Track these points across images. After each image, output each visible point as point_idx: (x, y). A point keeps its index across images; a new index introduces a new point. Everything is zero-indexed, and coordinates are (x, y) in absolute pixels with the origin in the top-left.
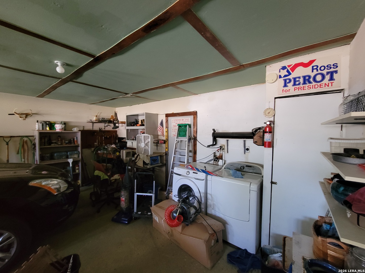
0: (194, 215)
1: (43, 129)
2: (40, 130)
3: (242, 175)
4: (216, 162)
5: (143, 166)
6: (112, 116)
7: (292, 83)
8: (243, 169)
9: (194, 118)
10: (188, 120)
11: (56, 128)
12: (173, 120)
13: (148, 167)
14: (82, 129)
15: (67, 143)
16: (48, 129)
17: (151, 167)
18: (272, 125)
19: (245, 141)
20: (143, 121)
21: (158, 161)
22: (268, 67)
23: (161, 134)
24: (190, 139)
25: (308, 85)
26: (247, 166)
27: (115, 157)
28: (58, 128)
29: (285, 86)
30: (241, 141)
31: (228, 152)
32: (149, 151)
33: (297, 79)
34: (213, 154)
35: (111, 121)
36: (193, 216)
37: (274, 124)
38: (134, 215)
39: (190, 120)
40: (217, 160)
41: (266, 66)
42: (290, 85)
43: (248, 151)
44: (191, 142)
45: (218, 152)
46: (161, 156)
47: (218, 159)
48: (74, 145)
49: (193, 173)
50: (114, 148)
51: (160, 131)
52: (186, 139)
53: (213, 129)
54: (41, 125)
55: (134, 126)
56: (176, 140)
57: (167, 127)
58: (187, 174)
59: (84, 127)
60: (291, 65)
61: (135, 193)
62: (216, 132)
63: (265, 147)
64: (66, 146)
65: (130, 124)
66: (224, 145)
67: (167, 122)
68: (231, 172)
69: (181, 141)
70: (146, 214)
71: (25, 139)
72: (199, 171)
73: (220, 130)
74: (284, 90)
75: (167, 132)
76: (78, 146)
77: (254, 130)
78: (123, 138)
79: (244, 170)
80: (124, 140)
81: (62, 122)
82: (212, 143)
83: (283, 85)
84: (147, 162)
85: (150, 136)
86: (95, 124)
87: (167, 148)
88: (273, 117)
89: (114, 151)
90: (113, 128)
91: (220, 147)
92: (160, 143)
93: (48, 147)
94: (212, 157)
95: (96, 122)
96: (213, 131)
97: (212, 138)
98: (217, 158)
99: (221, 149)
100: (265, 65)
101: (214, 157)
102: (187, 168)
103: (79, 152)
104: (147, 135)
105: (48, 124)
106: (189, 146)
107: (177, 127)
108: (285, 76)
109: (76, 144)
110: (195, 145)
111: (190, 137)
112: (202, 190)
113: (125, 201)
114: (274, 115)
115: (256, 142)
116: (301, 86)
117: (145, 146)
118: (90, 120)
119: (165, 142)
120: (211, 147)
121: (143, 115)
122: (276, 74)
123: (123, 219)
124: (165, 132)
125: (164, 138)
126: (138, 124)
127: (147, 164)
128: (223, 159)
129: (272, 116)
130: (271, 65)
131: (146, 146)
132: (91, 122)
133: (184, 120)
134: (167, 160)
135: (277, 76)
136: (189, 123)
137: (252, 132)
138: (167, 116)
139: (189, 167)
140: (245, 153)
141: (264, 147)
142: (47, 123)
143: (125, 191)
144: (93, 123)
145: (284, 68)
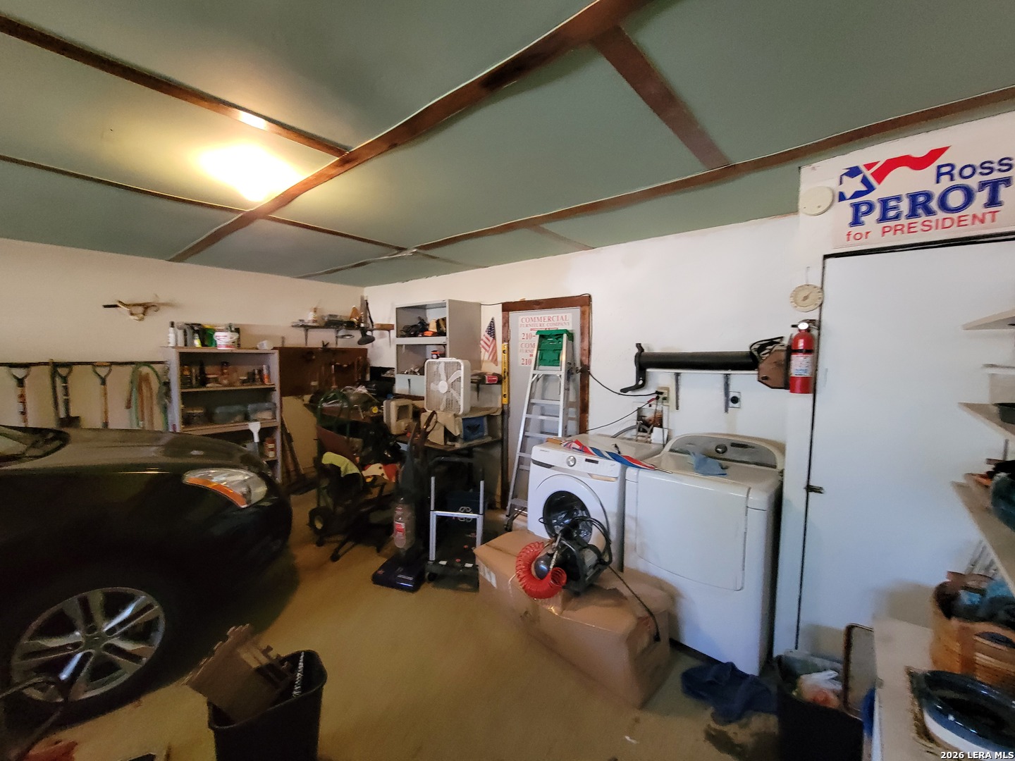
0: (592, 570)
1: (186, 345)
2: (181, 347)
3: (722, 468)
4: (645, 434)
5: (443, 444)
6: (355, 309)
7: (877, 213)
8: (723, 452)
9: (583, 313)
10: (566, 320)
11: (218, 343)
12: (524, 320)
13: (458, 445)
14: (279, 345)
15: (244, 382)
16: (197, 343)
17: (466, 445)
18: (815, 332)
19: (727, 377)
20: (441, 323)
21: (483, 432)
22: (806, 171)
23: (491, 358)
24: (569, 373)
25: (924, 218)
26: (734, 445)
27: (368, 421)
28: (223, 341)
29: (856, 222)
30: (716, 376)
31: (677, 409)
32: (461, 403)
33: (892, 203)
34: (636, 413)
35: (353, 322)
36: (590, 573)
37: (819, 329)
38: (430, 568)
39: (571, 320)
40: (646, 428)
41: (800, 168)
42: (870, 220)
43: (736, 405)
44: (574, 380)
45: (650, 406)
46: (490, 418)
47: (649, 426)
48: (262, 387)
49: (587, 460)
50: (364, 394)
51: (486, 349)
52: (561, 371)
53: (637, 344)
54: (180, 333)
55: (415, 335)
56: (534, 375)
57: (506, 339)
58: (568, 463)
59: (283, 338)
60: (875, 164)
61: (431, 512)
62: (646, 351)
63: (793, 391)
64: (243, 388)
65: (406, 332)
66: (668, 389)
67: (507, 325)
68: (691, 459)
69: (546, 377)
70: (459, 565)
71: (145, 370)
72: (601, 455)
73: (657, 346)
74: (853, 234)
75: (506, 352)
76: (273, 389)
77: (756, 346)
78: (385, 370)
79: (727, 455)
80: (388, 374)
81: (230, 327)
82: (633, 383)
83: (850, 218)
84: (453, 433)
85: (462, 364)
86: (312, 333)
87: (507, 395)
88: (818, 310)
89: (366, 403)
90: (360, 343)
91: (657, 393)
92: (487, 383)
93: (198, 390)
94: (632, 421)
95: (315, 324)
96: (636, 351)
97: (635, 368)
98: (646, 425)
99: (657, 398)
100: (797, 166)
101: (638, 420)
102: (568, 447)
103: (275, 404)
104: (454, 360)
105: (197, 332)
106: (567, 389)
107: (536, 339)
108: (857, 194)
109: (267, 384)
110: (584, 388)
111: (572, 366)
112: (612, 508)
113: (406, 530)
114: (821, 305)
115: (766, 378)
116: (903, 221)
117: (448, 391)
118: (300, 320)
119: (500, 380)
120: (629, 393)
121: (442, 306)
122: (828, 188)
123: (400, 576)
124: (501, 352)
125: (499, 370)
126: (427, 330)
127: (454, 439)
128: (665, 425)
129: (812, 307)
130: (814, 165)
131: (452, 391)
132: (302, 326)
133: (555, 319)
134: (505, 429)
135: (834, 196)
136: (569, 328)
137: (751, 353)
138: (508, 307)
139: (574, 445)
140: (726, 411)
141: (791, 392)
142: (196, 328)
143: (406, 506)
144: (307, 328)
145: (853, 172)
